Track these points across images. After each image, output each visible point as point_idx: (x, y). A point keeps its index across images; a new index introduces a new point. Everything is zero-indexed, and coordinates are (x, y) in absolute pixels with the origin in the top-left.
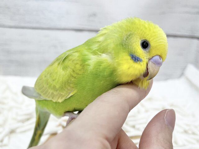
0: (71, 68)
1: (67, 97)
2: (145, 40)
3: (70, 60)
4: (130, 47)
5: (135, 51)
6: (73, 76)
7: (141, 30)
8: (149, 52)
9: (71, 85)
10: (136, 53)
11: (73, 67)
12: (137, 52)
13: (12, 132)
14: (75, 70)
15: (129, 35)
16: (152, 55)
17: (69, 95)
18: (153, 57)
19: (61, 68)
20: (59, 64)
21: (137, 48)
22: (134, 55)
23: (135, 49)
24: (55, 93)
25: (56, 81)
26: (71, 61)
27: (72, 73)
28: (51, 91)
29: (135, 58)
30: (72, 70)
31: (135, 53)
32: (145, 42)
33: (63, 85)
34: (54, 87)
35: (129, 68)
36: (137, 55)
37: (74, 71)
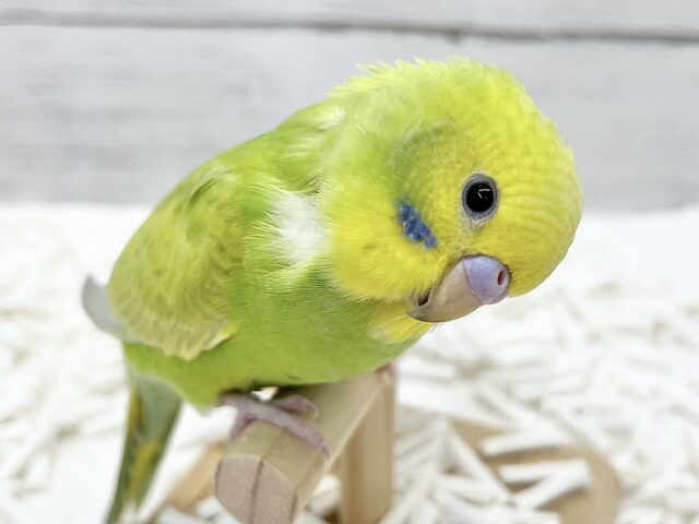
0: (212, 236)
1: (206, 343)
2: (491, 179)
3: (210, 202)
4: (413, 174)
5: (427, 197)
6: (218, 268)
7: (495, 136)
8: (479, 230)
9: (215, 301)
10: (425, 208)
11: (219, 233)
12: (430, 205)
13: (65, 433)
14: (225, 245)
15: (438, 132)
16: (479, 247)
17: (213, 336)
18: (479, 255)
19: (184, 228)
20: (178, 210)
21: (442, 192)
22: (416, 210)
23: (431, 191)
24: (165, 325)
25: (166, 276)
26: (215, 205)
27: (217, 257)
28: (150, 316)
29: (413, 223)
30: (214, 245)
31: (423, 204)
32: (485, 185)
33: (187, 296)
34: (160, 300)
35: (369, 247)
36: (426, 217)
37: (221, 249)
